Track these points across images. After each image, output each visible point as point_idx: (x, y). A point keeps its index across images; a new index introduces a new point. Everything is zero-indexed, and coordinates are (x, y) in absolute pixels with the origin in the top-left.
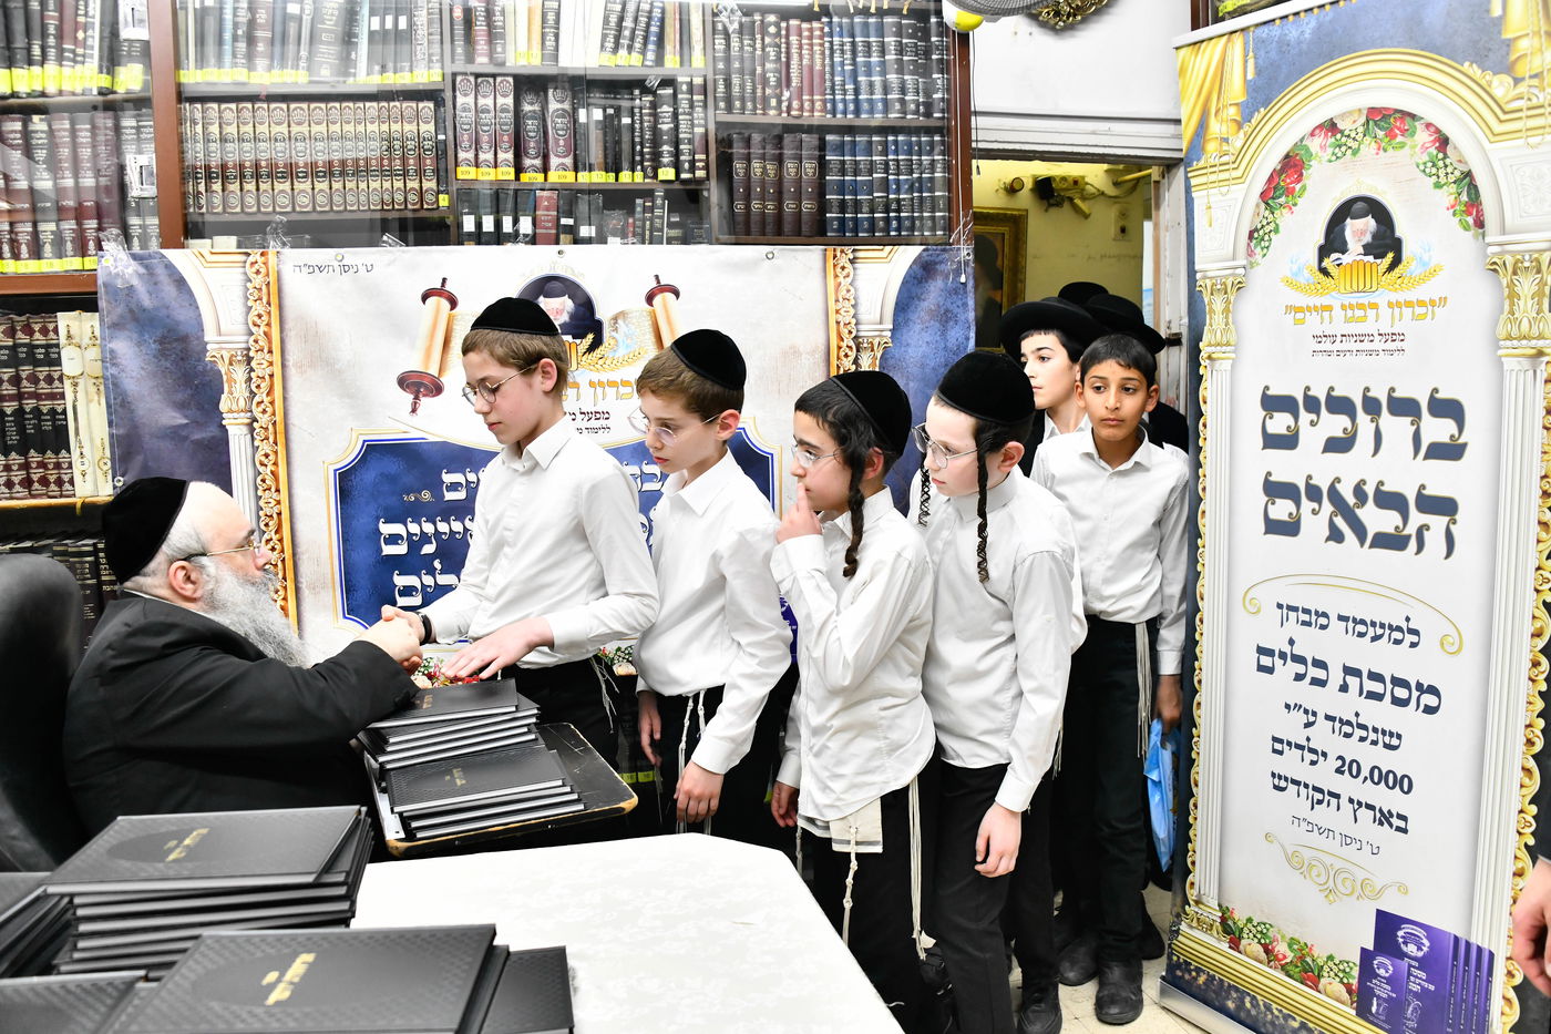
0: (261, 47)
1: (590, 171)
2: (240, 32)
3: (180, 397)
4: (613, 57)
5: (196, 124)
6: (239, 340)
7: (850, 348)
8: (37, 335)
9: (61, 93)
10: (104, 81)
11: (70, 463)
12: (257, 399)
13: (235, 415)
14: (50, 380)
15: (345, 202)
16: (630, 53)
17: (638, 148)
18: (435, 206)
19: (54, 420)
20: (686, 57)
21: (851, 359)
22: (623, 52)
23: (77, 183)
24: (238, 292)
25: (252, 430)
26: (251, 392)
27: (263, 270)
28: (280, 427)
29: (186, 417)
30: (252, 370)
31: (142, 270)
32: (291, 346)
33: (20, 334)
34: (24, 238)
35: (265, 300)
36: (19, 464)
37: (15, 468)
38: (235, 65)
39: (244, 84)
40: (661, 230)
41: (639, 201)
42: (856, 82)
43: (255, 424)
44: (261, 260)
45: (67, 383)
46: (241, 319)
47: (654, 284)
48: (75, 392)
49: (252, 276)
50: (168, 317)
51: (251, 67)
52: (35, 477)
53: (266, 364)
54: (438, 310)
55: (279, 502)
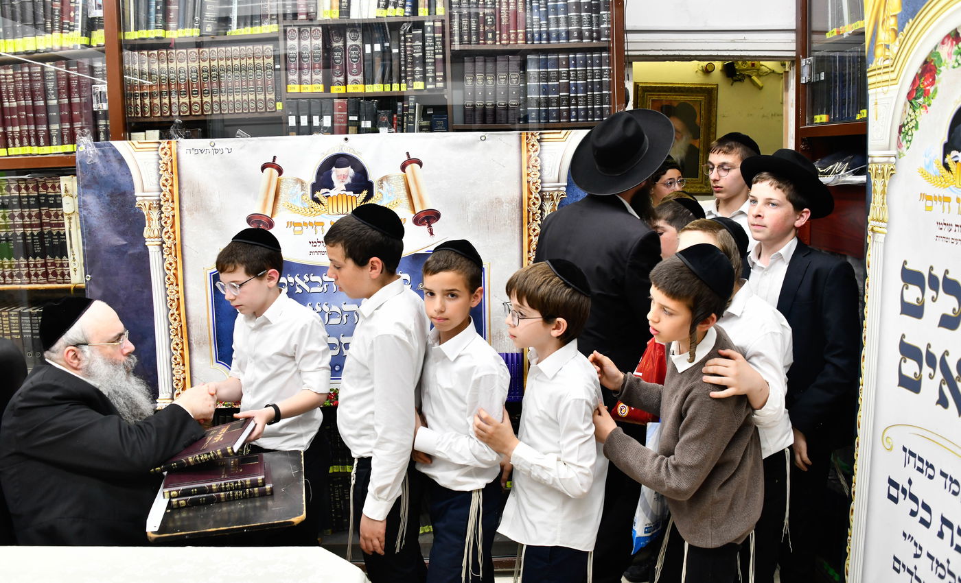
0: (172, 15)
1: (373, 84)
2: (159, 8)
3: (122, 228)
4: (385, 11)
5: (135, 64)
6: (154, 195)
7: (537, 199)
8: (50, 190)
9: (62, 48)
10: (85, 40)
11: (68, 264)
12: (165, 230)
13: (153, 240)
14: (57, 216)
15: (221, 108)
16: (395, 8)
17: (403, 68)
18: (274, 110)
19: (59, 238)
20: (432, 8)
21: (538, 206)
22: (391, 8)
23: (70, 101)
24: (154, 166)
25: (162, 249)
26: (162, 226)
27: (169, 153)
28: (178, 247)
29: (126, 240)
30: (162, 213)
31: (100, 153)
32: (185, 198)
33: (41, 189)
34: (42, 134)
35: (170, 171)
36: (41, 264)
37: (39, 266)
38: (157, 27)
39: (162, 38)
40: (414, 123)
41: (400, 104)
42: (548, 19)
43: (164, 245)
44: (167, 146)
45: (66, 217)
46: (156, 182)
47: (406, 158)
48: (70, 223)
49: (162, 156)
50: (115, 181)
51: (165, 28)
52: (50, 271)
53: (170, 209)
54: (271, 177)
55: (178, 292)
